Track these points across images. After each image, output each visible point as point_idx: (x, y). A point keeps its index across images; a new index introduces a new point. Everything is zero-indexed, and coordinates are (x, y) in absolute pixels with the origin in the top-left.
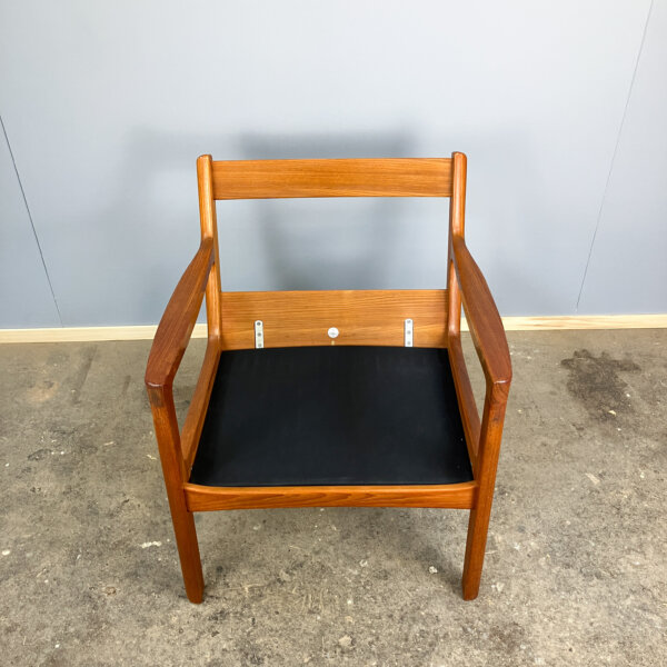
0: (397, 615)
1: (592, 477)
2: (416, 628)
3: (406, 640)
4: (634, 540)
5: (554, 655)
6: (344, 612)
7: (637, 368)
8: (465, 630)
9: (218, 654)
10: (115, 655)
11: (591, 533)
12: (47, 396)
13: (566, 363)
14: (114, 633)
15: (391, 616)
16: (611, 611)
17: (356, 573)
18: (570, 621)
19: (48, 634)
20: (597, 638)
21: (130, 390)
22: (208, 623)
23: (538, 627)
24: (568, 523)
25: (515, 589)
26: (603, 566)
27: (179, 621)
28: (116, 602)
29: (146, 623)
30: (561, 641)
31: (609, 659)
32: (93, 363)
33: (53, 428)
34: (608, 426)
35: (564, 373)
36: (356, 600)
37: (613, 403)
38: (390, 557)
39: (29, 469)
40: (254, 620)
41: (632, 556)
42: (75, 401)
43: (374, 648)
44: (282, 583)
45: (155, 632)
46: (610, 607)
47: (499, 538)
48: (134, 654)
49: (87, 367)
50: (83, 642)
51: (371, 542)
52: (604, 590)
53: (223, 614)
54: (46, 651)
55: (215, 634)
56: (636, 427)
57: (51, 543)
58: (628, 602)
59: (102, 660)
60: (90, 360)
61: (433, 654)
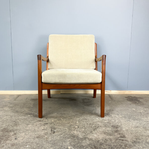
0: (89, 124)
1: (134, 109)
2: (94, 126)
3: (91, 127)
4: (145, 116)
5: (127, 129)
6: (76, 123)
7: (142, 98)
8: (105, 126)
9: (45, 128)
10: (20, 128)
11: (134, 115)
12: (9, 100)
13: (126, 97)
14: (20, 125)
15: (87, 124)
16: (140, 124)
17: (79, 119)
18: (131, 125)
19: (4, 126)
20: (137, 127)
21: (27, 99)
22: (43, 125)
23: (123, 126)
24: (129, 114)
25: (117, 121)
26: (138, 119)
27: (36, 124)
28: (21, 122)
29: (28, 124)
30: (129, 127)
31: (141, 129)
32: (19, 97)
33: (9, 103)
34: (137, 104)
35: (126, 98)
36: (79, 122)
37: (137, 101)
38: (87, 117)
39: (3, 107)
40: (54, 124)
41: (145, 118)
42: (15, 100)
43: (83, 128)
44: (61, 120)
45: (30, 126)
46: (140, 123)
47: (113, 115)
48: (24, 128)
49: (18, 97)
50: (12, 126)
51: (83, 115)
52: (138, 121)
53: (47, 124)
54: (4, 127)
55: (44, 126)
56: (143, 104)
57: (6, 115)
58: (144, 123)
59: (17, 129)
60: (19, 96)
61: (98, 129)
